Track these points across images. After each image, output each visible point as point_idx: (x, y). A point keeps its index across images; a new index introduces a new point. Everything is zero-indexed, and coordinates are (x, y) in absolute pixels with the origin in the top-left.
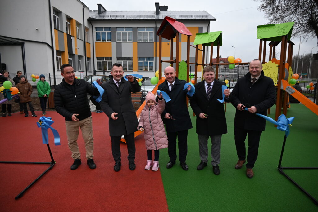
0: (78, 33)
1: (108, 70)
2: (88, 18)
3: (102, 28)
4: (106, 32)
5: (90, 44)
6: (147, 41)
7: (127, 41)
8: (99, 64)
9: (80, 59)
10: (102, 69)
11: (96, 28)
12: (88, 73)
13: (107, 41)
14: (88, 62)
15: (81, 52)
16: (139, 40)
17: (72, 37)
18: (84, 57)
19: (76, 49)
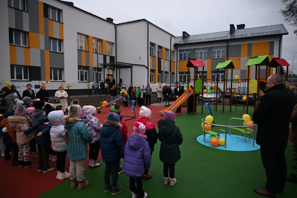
0: (166, 56)
2: (174, 44)
3: (184, 50)
4: (187, 52)
5: (175, 62)
6: (220, 57)
7: (203, 59)
8: (181, 77)
9: (167, 74)
10: (183, 81)
11: (180, 50)
12: (171, 84)
14: (173, 75)
15: (167, 69)
16: (213, 57)
17: (161, 60)
18: (170, 72)
19: (164, 67)
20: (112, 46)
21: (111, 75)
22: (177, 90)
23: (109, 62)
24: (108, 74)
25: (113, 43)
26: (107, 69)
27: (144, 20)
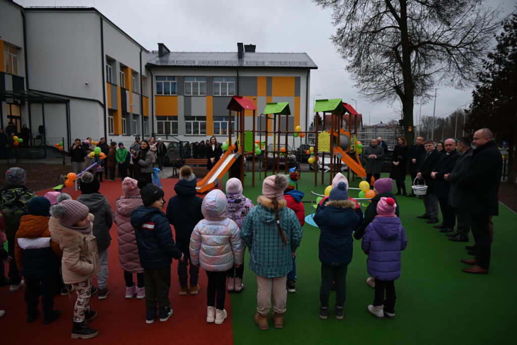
0: (133, 84)
1: (173, 133)
2: (146, 64)
3: (165, 76)
4: (171, 82)
5: (148, 98)
6: (226, 94)
7: (199, 95)
8: (160, 125)
9: (135, 119)
10: (164, 133)
11: (156, 77)
13: (171, 94)
14: (146, 121)
15: (137, 111)
16: (215, 93)
17: (126, 91)
18: (141, 116)
19: (131, 106)
20: (17, 54)
21: (16, 117)
22: (212, 148)
23: (11, 89)
24: (9, 114)
25: (19, 49)
26: (7, 103)
27: (93, 9)
